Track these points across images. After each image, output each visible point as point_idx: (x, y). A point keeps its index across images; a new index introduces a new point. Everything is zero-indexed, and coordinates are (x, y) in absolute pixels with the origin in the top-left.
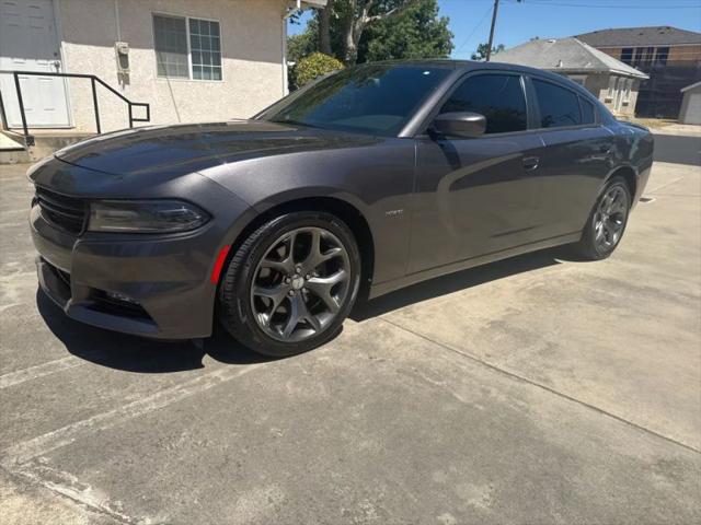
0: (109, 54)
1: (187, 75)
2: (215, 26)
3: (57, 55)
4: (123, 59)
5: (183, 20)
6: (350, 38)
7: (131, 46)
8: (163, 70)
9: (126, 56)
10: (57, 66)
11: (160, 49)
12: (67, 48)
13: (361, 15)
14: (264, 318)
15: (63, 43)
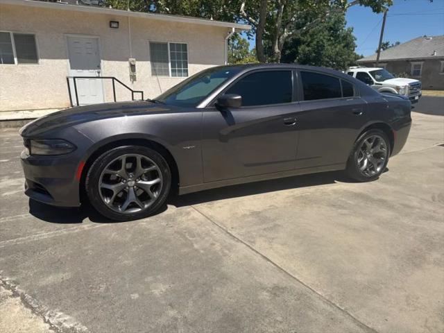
0: (126, 64)
1: (168, 75)
2: (185, 46)
3: (99, 67)
4: (133, 67)
5: (166, 44)
6: (276, 47)
7: (137, 60)
8: (155, 73)
9: (134, 66)
10: (99, 73)
11: (153, 61)
12: (104, 63)
13: (284, 32)
14: (107, 201)
15: (102, 61)
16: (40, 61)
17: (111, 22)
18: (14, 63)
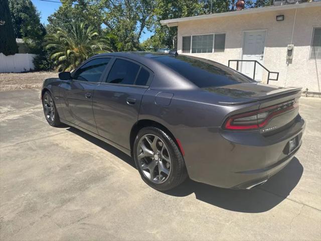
3: (263, 53)
4: (289, 52)
7: (295, 45)
8: (313, 56)
9: (292, 51)
10: (262, 57)
15: (265, 48)
16: (225, 50)
17: (277, 17)
18: (212, 52)
